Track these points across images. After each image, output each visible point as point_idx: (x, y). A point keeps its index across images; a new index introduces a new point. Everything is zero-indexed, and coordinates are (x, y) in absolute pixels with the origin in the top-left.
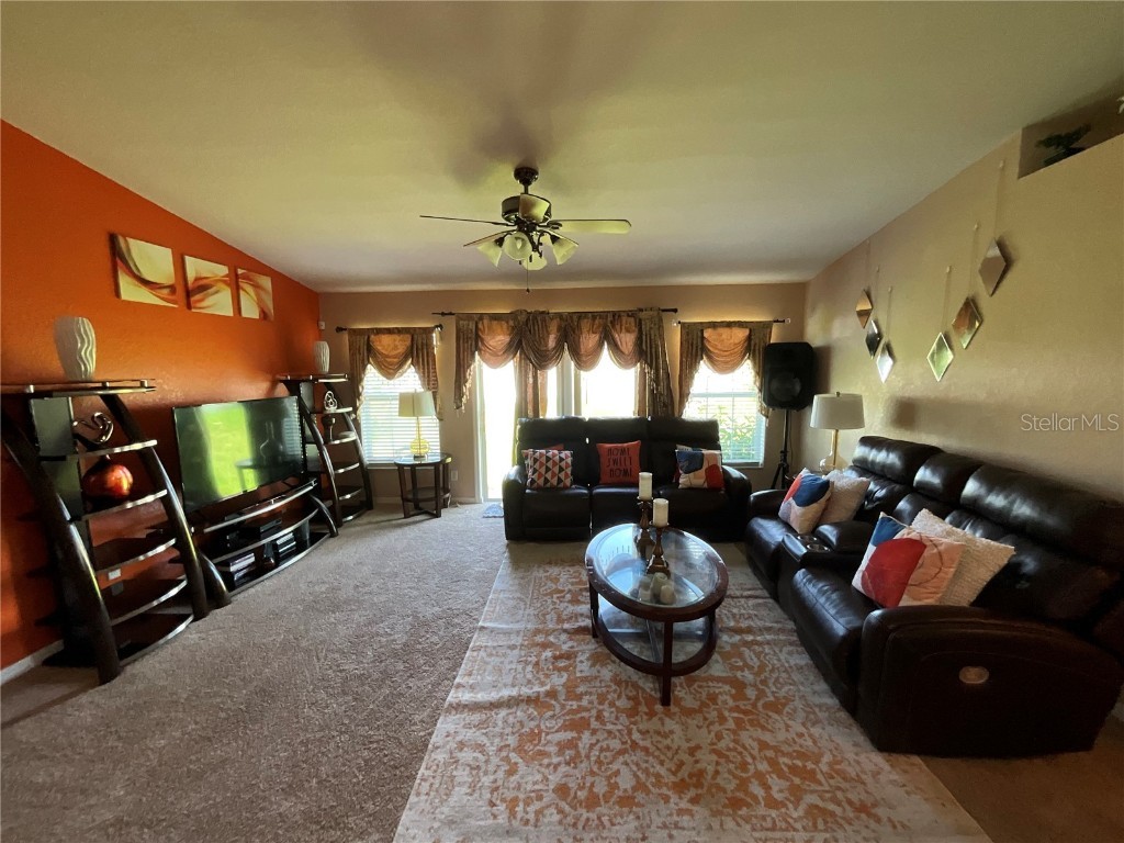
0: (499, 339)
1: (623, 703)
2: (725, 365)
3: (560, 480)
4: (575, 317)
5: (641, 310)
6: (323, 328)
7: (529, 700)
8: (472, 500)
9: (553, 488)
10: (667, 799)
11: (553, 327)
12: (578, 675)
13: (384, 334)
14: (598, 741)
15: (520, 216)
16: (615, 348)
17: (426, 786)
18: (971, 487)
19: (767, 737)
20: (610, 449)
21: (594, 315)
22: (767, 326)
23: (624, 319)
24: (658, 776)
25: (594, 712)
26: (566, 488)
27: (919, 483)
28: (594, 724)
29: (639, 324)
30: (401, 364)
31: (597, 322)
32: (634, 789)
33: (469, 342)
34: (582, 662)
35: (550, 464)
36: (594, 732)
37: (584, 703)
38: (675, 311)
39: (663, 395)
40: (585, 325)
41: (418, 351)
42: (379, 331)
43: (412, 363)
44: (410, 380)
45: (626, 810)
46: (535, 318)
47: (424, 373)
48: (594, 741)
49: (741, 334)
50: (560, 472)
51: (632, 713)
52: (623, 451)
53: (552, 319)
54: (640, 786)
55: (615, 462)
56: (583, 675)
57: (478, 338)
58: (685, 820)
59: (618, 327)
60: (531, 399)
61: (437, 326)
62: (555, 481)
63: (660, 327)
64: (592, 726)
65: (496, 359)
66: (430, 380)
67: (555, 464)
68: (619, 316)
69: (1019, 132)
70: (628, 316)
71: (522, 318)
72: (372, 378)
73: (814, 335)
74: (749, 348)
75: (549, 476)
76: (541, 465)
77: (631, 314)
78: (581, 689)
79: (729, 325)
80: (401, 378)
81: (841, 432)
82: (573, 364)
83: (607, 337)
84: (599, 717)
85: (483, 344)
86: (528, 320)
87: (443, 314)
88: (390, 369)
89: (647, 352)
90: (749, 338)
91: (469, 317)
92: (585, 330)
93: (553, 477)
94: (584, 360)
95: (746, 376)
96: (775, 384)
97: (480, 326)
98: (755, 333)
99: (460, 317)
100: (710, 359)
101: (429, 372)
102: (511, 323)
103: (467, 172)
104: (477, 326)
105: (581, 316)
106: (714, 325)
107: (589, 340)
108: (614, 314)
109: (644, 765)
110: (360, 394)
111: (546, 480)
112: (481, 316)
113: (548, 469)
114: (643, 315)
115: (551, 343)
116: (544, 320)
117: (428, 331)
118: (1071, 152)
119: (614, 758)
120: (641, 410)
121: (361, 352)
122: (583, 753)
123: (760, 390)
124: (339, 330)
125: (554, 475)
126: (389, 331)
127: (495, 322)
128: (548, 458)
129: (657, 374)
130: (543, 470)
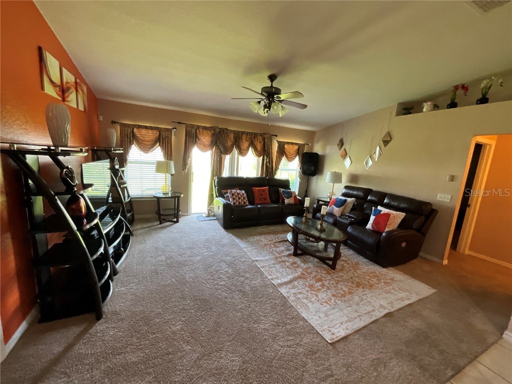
0: (206, 139)
1: (324, 272)
2: (290, 159)
3: (245, 203)
4: (240, 134)
5: (264, 134)
6: (101, 120)
8: (187, 214)
9: (242, 206)
10: (358, 290)
11: (232, 136)
13: (143, 128)
16: (255, 149)
20: (258, 190)
21: (248, 134)
22: (303, 145)
23: (259, 136)
24: (351, 286)
25: (319, 276)
26: (247, 205)
29: (264, 139)
30: (153, 145)
31: (248, 136)
33: (192, 137)
34: (300, 264)
35: (239, 196)
36: (325, 281)
37: (314, 274)
38: (276, 136)
40: (244, 137)
41: (163, 139)
42: (139, 127)
43: (159, 145)
44: (157, 154)
45: (352, 295)
46: (223, 131)
47: (165, 151)
48: (328, 283)
49: (296, 147)
51: (329, 273)
52: (263, 190)
53: (230, 133)
54: (350, 289)
55: (261, 195)
56: (305, 267)
57: (196, 137)
58: (366, 292)
59: (256, 140)
60: (218, 166)
61: (174, 128)
62: (243, 203)
63: (271, 142)
65: (204, 148)
66: (168, 154)
68: (257, 135)
69: (397, 103)
71: (217, 130)
72: (134, 153)
73: (318, 149)
74: (298, 152)
75: (240, 201)
76: (236, 196)
77: (261, 135)
78: (309, 271)
79: (293, 144)
80: (152, 153)
82: (236, 151)
83: (252, 144)
84: (322, 277)
85: (198, 139)
86: (220, 131)
87: (179, 123)
88: (146, 147)
89: (264, 152)
90: (298, 149)
91: (193, 126)
92: (244, 140)
94: (242, 152)
95: (296, 163)
96: (306, 166)
97: (198, 132)
98: (300, 147)
99: (187, 126)
100: (286, 156)
101: (168, 151)
102: (212, 132)
104: (196, 133)
105: (243, 133)
106: (288, 143)
107: (245, 144)
108: (255, 134)
109: (345, 284)
110: (126, 160)
112: (198, 127)
113: (239, 198)
114: (265, 136)
115: (230, 143)
116: (227, 133)
117: (170, 131)
118: (410, 113)
119: (337, 285)
121: (129, 138)
123: (300, 169)
124: (114, 122)
125: (242, 201)
126: (146, 127)
127: (204, 131)
128: (238, 193)
129: (269, 160)
130: (237, 198)
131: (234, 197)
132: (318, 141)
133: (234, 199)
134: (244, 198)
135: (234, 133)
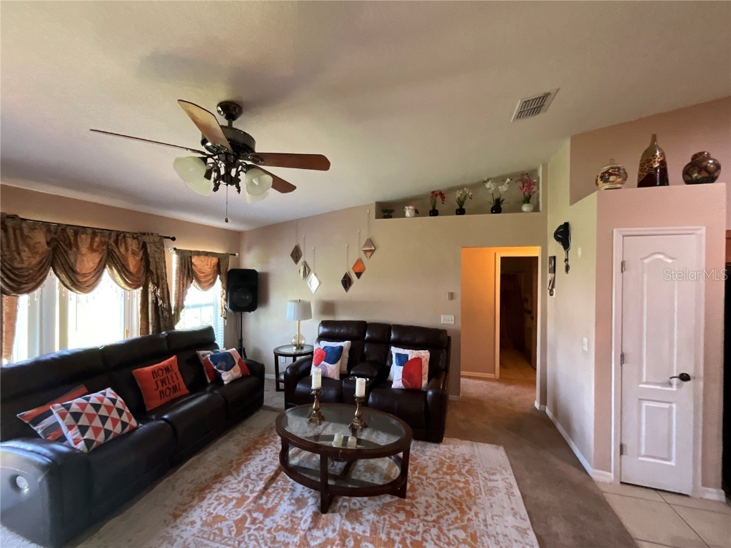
1: (402, 516)
2: (206, 284)
3: (124, 425)
4: (70, 232)
5: (144, 234)
9: (119, 438)
10: (469, 520)
11: (40, 239)
12: (368, 535)
14: (432, 540)
16: (123, 270)
20: (153, 372)
21: (95, 232)
22: (226, 256)
23: (129, 240)
24: (456, 518)
25: (408, 536)
26: (133, 430)
28: (418, 538)
29: (144, 246)
31: (97, 239)
32: (465, 531)
34: (353, 529)
35: (103, 412)
36: (424, 540)
37: (398, 539)
38: (173, 239)
40: (84, 242)
45: (479, 540)
48: (432, 543)
49: (215, 260)
50: (120, 415)
51: (410, 515)
52: (167, 369)
54: (464, 528)
55: (163, 382)
56: (368, 530)
58: (481, 516)
59: (122, 248)
62: (118, 429)
63: (162, 252)
64: (420, 540)
67: (109, 409)
68: (124, 236)
69: (374, 202)
70: (134, 238)
74: (218, 269)
75: (109, 425)
76: (91, 418)
77: (135, 236)
78: (383, 537)
79: (207, 254)
83: (111, 258)
84: (413, 533)
90: (218, 265)
92: (84, 249)
93: (114, 424)
94: (78, 281)
95: (217, 291)
96: (236, 296)
98: (221, 259)
105: (78, 231)
106: (198, 253)
107: (88, 262)
108: (118, 233)
109: (450, 522)
111: (108, 432)
113: (103, 419)
114: (146, 239)
115: (30, 261)
116: (18, 229)
118: (391, 217)
119: (444, 534)
125: (115, 422)
128: (94, 405)
129: (162, 292)
130: (97, 422)
131: (83, 421)
132: (249, 248)
133: (83, 430)
134: (120, 412)
135: (49, 231)
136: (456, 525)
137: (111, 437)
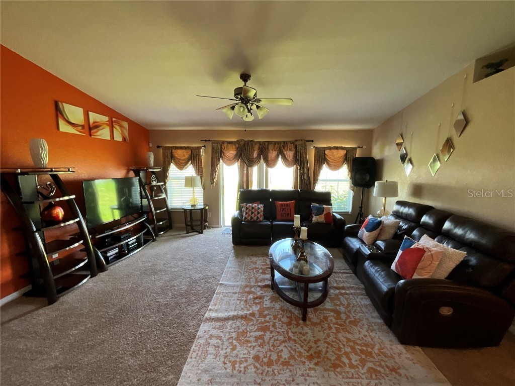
0: (231, 153)
1: (285, 319)
2: (335, 166)
3: (258, 218)
4: (266, 144)
5: (297, 141)
6: (151, 146)
7: (242, 317)
8: (217, 226)
9: (254, 221)
10: (304, 363)
11: (256, 147)
12: (265, 306)
13: (178, 149)
14: (273, 336)
15: (242, 96)
16: (285, 158)
17: (194, 355)
18: (447, 225)
19: (350, 336)
20: (281, 204)
21: (275, 143)
22: (355, 149)
23: (289, 145)
24: (300, 352)
25: (271, 323)
26: (260, 221)
27: (423, 222)
28: (272, 329)
29: (296, 147)
30: (186, 163)
31: (276, 146)
32: (289, 358)
33: (217, 154)
34: (266, 300)
35: (253, 210)
36: (271, 332)
37: (267, 319)
38: (312, 141)
39: (306, 180)
40: (271, 147)
41: (194, 157)
42: (177, 148)
43: (191, 163)
44: (190, 170)
45: (285, 367)
46: (248, 143)
47: (196, 165)
48: (271, 336)
49: (343, 153)
50: (258, 214)
51: (289, 324)
52: (287, 205)
53: (256, 144)
54: (292, 357)
55: (283, 210)
56: (267, 306)
57: (222, 152)
58: (312, 373)
59: (286, 148)
60: (245, 180)
61: (203, 146)
62: (255, 218)
63: (305, 149)
64: (271, 330)
65: (230, 162)
66: (199, 171)
67: (255, 210)
68: (287, 143)
69: (474, 61)
70: (291, 143)
71: (242, 143)
72: (173, 169)
73: (376, 154)
74: (346, 159)
75: (253, 215)
76: (250, 210)
77: (292, 142)
78: (266, 312)
79: (337, 148)
80: (186, 170)
81: (387, 198)
82: (265, 164)
83: (281, 152)
84: (274, 326)
85: (224, 155)
86: (245, 144)
87: (206, 141)
88: (181, 165)
89: (299, 160)
90: (346, 155)
91: (218, 142)
92: (271, 151)
94: (270, 163)
95: (344, 172)
96: (358, 176)
97: (223, 147)
98: (348, 150)
99: (214, 142)
100: (328, 164)
101: (199, 167)
102: (237, 145)
103: (218, 76)
104: (221, 148)
105: (269, 143)
106: (330, 148)
107: (272, 154)
108: (284, 142)
109: (294, 347)
110: (167, 177)
111: (252, 218)
112: (223, 142)
113: (252, 213)
114: (297, 143)
115: (255, 155)
116: (252, 144)
117: (199, 148)
118: (498, 71)
119: (280, 344)
120: (296, 186)
121: (168, 157)
122: (266, 341)
123: (351, 179)
124: (158, 147)
125: (255, 215)
126: (181, 148)
127: (229, 145)
128: (252, 207)
130: (250, 213)
135: (260, 144)
136: (292, 352)
137: (252, 220)
